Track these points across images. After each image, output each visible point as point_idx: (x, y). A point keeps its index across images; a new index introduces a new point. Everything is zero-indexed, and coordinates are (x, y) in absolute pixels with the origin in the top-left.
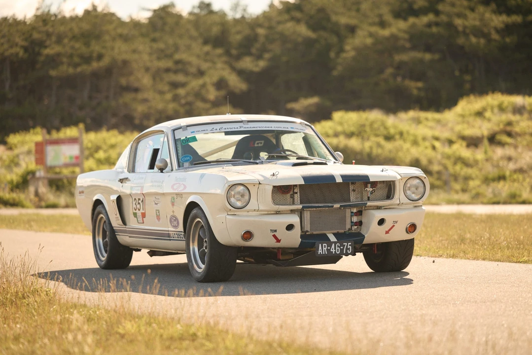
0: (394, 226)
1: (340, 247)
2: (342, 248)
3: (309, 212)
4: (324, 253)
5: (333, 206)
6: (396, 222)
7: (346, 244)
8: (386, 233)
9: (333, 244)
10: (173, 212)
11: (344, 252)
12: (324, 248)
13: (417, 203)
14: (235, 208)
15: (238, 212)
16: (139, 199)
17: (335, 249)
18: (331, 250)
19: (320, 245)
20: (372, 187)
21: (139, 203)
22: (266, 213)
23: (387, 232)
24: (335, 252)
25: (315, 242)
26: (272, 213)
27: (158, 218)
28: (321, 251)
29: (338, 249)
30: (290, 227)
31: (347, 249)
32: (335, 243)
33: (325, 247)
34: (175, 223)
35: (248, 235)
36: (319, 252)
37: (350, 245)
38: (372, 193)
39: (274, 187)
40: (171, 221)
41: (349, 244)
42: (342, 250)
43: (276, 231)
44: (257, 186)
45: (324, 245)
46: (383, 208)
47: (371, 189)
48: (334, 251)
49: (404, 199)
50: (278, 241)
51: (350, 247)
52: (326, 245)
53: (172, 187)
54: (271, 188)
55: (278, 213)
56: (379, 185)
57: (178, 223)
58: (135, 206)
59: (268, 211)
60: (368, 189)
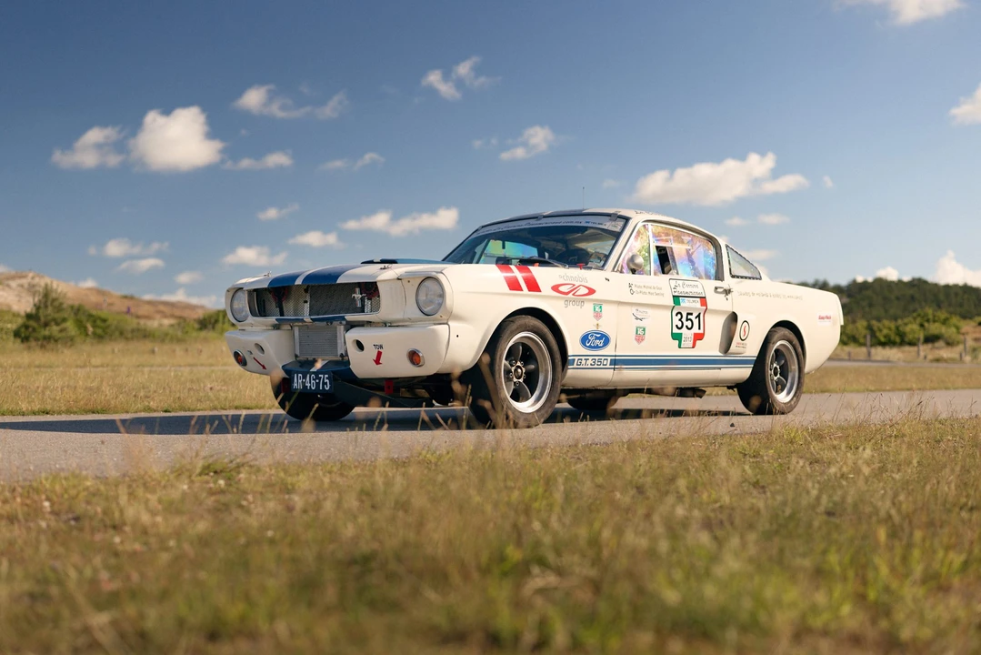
0: (379, 354)
1: (315, 379)
2: (317, 381)
4: (299, 386)
6: (381, 347)
7: (322, 376)
8: (376, 363)
9: (308, 376)
11: (320, 388)
12: (300, 381)
13: (432, 320)
14: (239, 321)
17: (310, 382)
18: (306, 384)
19: (296, 374)
20: (361, 293)
23: (377, 361)
24: (311, 386)
28: (297, 384)
29: (313, 382)
30: (261, 348)
31: (324, 383)
32: (310, 374)
33: (300, 378)
35: (241, 357)
36: (295, 384)
37: (327, 378)
41: (326, 376)
42: (318, 384)
45: (300, 375)
47: (360, 296)
48: (308, 385)
50: (264, 368)
51: (328, 381)
60: (355, 295)
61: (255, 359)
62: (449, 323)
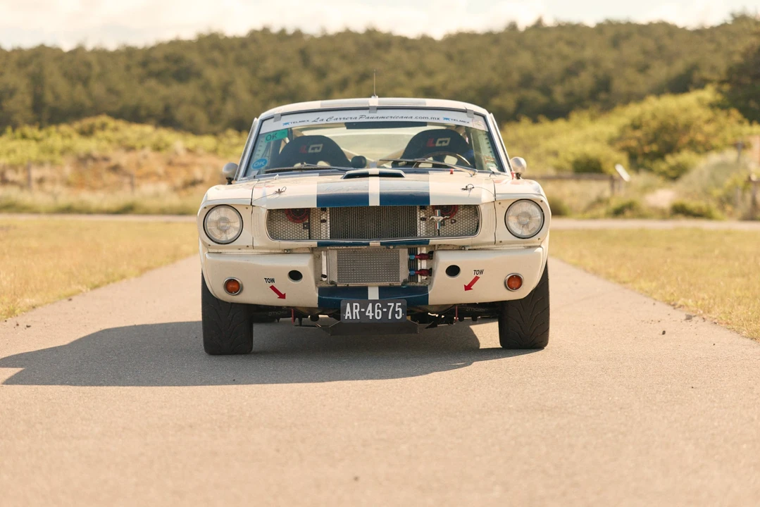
0: (476, 279)
1: (381, 309)
2: (385, 310)
3: (335, 252)
4: (354, 318)
5: (368, 244)
6: (481, 272)
7: (393, 304)
8: (466, 290)
9: (370, 305)
11: (390, 318)
12: (354, 310)
13: (527, 243)
14: (219, 243)
15: (223, 249)
17: (373, 312)
18: (367, 314)
19: (348, 304)
20: (442, 215)
22: (269, 251)
23: (468, 288)
24: (374, 316)
25: (341, 300)
26: (278, 251)
28: (350, 315)
29: (378, 312)
30: (295, 275)
31: (394, 312)
32: (374, 302)
33: (356, 309)
35: (234, 286)
36: (347, 315)
37: (399, 307)
38: (442, 223)
39: (270, 211)
41: (398, 304)
42: (385, 314)
43: (273, 280)
44: (250, 209)
45: (354, 304)
46: (467, 248)
47: (441, 218)
48: (371, 315)
49: (504, 235)
50: (282, 296)
51: (400, 310)
52: (358, 304)
54: (264, 213)
55: (286, 251)
56: (461, 212)
59: (271, 249)
60: (435, 217)
61: (273, 288)
62: (542, 246)
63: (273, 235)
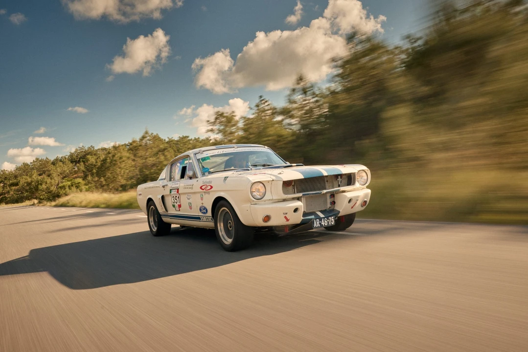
0: (355, 203)
3: (305, 199)
4: (318, 226)
5: (321, 193)
6: (358, 200)
7: (330, 218)
10: (202, 204)
11: (331, 224)
12: (317, 223)
14: (256, 199)
15: (259, 202)
16: (176, 197)
17: (324, 222)
18: (322, 223)
19: (315, 220)
21: (176, 199)
23: (352, 208)
24: (324, 224)
25: (312, 219)
26: (281, 200)
27: (191, 208)
28: (316, 225)
29: (326, 222)
30: (296, 210)
31: (331, 221)
32: (324, 218)
34: (205, 211)
35: (267, 218)
37: (333, 218)
39: (284, 182)
40: (200, 210)
42: (328, 222)
43: (287, 213)
44: (270, 182)
50: (288, 220)
51: (333, 220)
52: (318, 220)
53: (201, 188)
54: (282, 182)
55: (284, 200)
57: (207, 211)
58: (173, 201)
59: (278, 200)
61: (285, 217)
63: (285, 193)
